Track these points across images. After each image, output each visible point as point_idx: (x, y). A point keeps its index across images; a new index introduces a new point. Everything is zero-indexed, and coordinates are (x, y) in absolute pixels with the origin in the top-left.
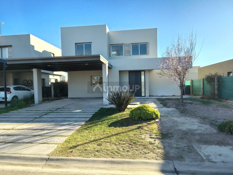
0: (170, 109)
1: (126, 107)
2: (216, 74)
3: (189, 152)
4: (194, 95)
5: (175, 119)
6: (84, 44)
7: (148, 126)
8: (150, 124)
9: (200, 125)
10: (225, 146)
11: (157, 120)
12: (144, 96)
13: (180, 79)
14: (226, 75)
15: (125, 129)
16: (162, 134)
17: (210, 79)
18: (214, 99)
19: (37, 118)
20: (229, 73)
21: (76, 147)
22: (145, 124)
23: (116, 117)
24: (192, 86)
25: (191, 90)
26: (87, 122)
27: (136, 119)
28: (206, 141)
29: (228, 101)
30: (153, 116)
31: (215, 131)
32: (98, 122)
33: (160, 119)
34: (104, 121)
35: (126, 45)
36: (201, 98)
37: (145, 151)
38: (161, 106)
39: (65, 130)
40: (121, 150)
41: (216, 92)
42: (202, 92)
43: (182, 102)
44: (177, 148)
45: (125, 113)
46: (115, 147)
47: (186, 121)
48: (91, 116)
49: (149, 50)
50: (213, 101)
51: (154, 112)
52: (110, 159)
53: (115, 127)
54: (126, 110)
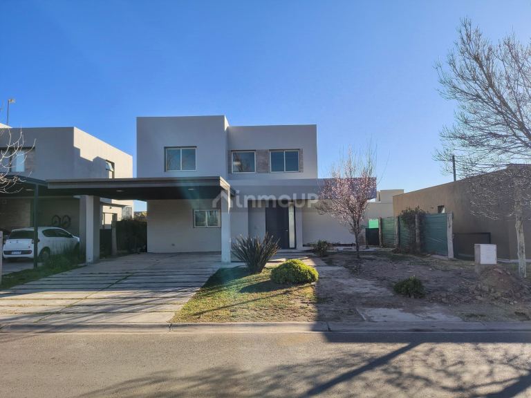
0: (336, 268)
1: (263, 267)
2: (416, 209)
3: (349, 315)
4: (384, 246)
5: (341, 281)
6: (181, 149)
7: (300, 291)
8: (302, 288)
9: (374, 287)
10: (395, 308)
11: (312, 283)
12: (292, 248)
13: (353, 218)
14: (435, 211)
15: (265, 294)
16: (317, 298)
17: (408, 218)
18: (414, 253)
19: (113, 284)
20: (440, 208)
21: (202, 313)
22: (295, 288)
23: (249, 281)
24: (382, 228)
25: (380, 238)
26: (202, 287)
27: (281, 282)
28: (374, 303)
29: (434, 256)
30: (307, 277)
31: (391, 294)
32: (221, 287)
33: (318, 282)
34: (231, 285)
35: (260, 152)
36: (393, 251)
37: (295, 314)
38: (323, 263)
39: (174, 297)
40: (264, 314)
41: (418, 241)
42: (397, 240)
43: (358, 257)
44: (335, 311)
45: (261, 274)
46: (255, 313)
47: (356, 284)
48: (207, 280)
49: (302, 163)
50: (411, 256)
51: (309, 271)
52: (252, 323)
53: (250, 292)
54: (263, 270)
